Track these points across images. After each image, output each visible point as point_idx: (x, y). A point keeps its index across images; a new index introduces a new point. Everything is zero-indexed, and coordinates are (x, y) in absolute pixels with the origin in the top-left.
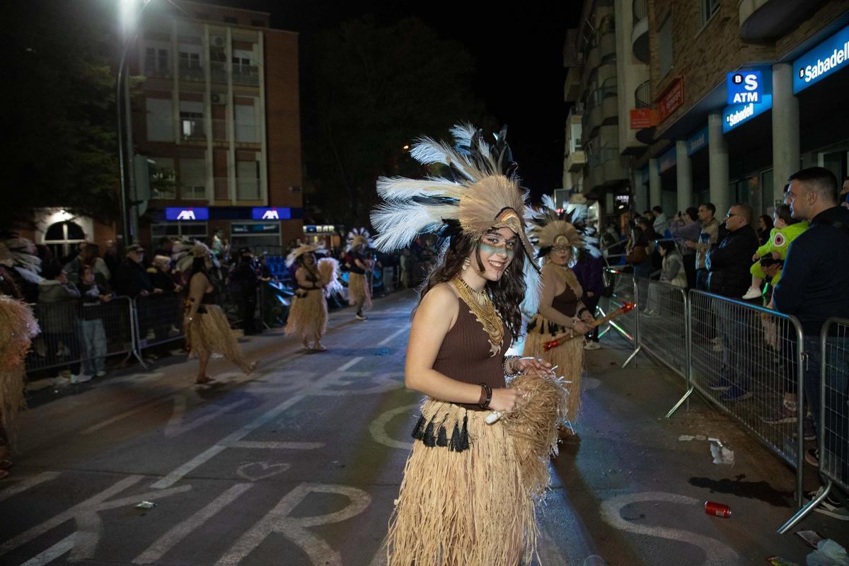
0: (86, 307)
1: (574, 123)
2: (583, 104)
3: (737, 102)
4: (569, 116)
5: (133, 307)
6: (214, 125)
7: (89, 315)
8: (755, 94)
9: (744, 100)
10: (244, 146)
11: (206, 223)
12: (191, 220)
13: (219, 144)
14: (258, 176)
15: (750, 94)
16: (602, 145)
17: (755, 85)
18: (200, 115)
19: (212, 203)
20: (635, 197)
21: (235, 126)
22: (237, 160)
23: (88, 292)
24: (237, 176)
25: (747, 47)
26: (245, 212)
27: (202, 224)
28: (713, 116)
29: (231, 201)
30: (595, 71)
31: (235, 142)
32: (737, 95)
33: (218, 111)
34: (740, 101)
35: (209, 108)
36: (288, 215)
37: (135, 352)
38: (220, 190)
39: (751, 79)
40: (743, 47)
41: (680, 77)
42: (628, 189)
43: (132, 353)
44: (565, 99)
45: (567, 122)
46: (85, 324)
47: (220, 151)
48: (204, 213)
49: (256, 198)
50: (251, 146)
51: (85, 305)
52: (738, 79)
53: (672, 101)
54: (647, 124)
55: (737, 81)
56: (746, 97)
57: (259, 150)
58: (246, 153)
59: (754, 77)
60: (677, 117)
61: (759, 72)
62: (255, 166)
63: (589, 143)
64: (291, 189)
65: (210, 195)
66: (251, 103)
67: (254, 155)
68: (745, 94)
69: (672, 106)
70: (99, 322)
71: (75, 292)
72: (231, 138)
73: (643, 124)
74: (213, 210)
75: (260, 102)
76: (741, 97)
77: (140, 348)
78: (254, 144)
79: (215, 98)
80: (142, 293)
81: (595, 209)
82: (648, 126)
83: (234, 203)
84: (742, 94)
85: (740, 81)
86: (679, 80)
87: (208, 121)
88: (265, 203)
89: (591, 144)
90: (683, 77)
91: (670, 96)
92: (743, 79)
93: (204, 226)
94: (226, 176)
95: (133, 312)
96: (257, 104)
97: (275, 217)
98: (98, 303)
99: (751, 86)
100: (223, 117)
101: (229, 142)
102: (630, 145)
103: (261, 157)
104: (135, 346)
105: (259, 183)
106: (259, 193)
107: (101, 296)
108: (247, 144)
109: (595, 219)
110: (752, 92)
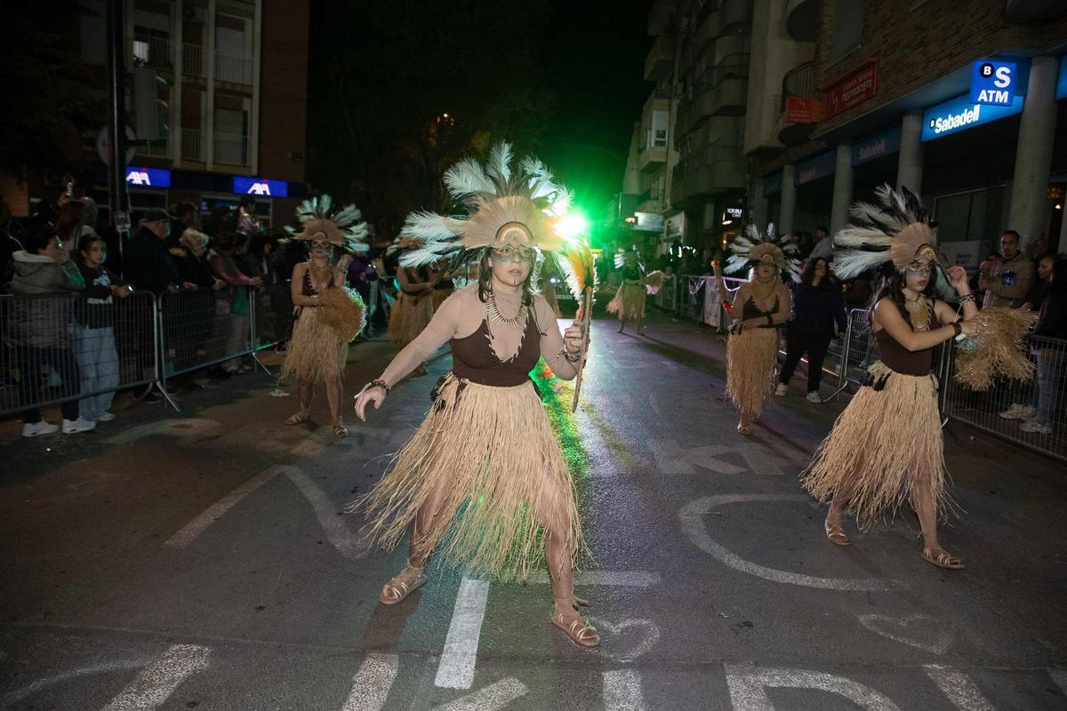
0: (91, 305)
1: (656, 110)
2: (682, 85)
3: (983, 100)
4: (650, 99)
5: (158, 310)
6: (185, 51)
7: (95, 319)
8: (1006, 93)
9: (991, 100)
10: (228, 87)
11: (166, 193)
12: (144, 185)
13: (192, 80)
14: (245, 133)
15: (999, 93)
16: (711, 140)
17: (1008, 81)
18: (165, 35)
19: (177, 164)
20: (751, 212)
21: (217, 57)
22: (216, 106)
23: (96, 282)
24: (215, 129)
25: (1009, 28)
26: (223, 182)
27: (160, 193)
28: (911, 117)
29: (205, 163)
30: (710, 43)
31: (215, 80)
32: (983, 92)
33: (193, 33)
34: (986, 100)
35: (179, 25)
36: (284, 192)
37: (158, 384)
38: (191, 146)
39: (1003, 73)
40: (1003, 27)
41: (875, 60)
42: (741, 201)
43: (155, 384)
44: (645, 77)
45: (645, 107)
46: (88, 333)
47: (193, 91)
48: (165, 177)
49: (240, 164)
50: (238, 89)
51: (91, 301)
52: (987, 70)
53: (854, 92)
54: (807, 118)
55: (985, 73)
56: (994, 95)
57: (250, 96)
58: (229, 97)
59: (1008, 71)
60: (861, 113)
61: (1014, 65)
62: (241, 119)
63: (687, 137)
64: (290, 155)
65: (175, 153)
66: (240, 26)
67: (241, 103)
68: (994, 92)
69: (851, 99)
70: (109, 330)
71: (77, 280)
72: (210, 75)
73: (800, 118)
74: (177, 175)
75: (254, 27)
76: (988, 95)
77: (165, 377)
78: (243, 85)
79: (188, 12)
80: (170, 288)
81: (679, 223)
82: (808, 121)
83: (210, 167)
84: (989, 92)
85: (989, 73)
86: (873, 63)
87: (177, 45)
88: (254, 172)
89: (690, 138)
90: (878, 61)
91: (850, 85)
92: (993, 71)
93: (164, 197)
94: (198, 127)
95: (158, 317)
96: (248, 28)
97: (265, 192)
98: (110, 300)
99: (1002, 82)
100: (199, 41)
101: (206, 79)
102: (763, 144)
103: (252, 106)
104: (157, 374)
105: (245, 142)
106: (244, 157)
107: (113, 287)
108: (234, 85)
109: (678, 234)
110: (1003, 90)
